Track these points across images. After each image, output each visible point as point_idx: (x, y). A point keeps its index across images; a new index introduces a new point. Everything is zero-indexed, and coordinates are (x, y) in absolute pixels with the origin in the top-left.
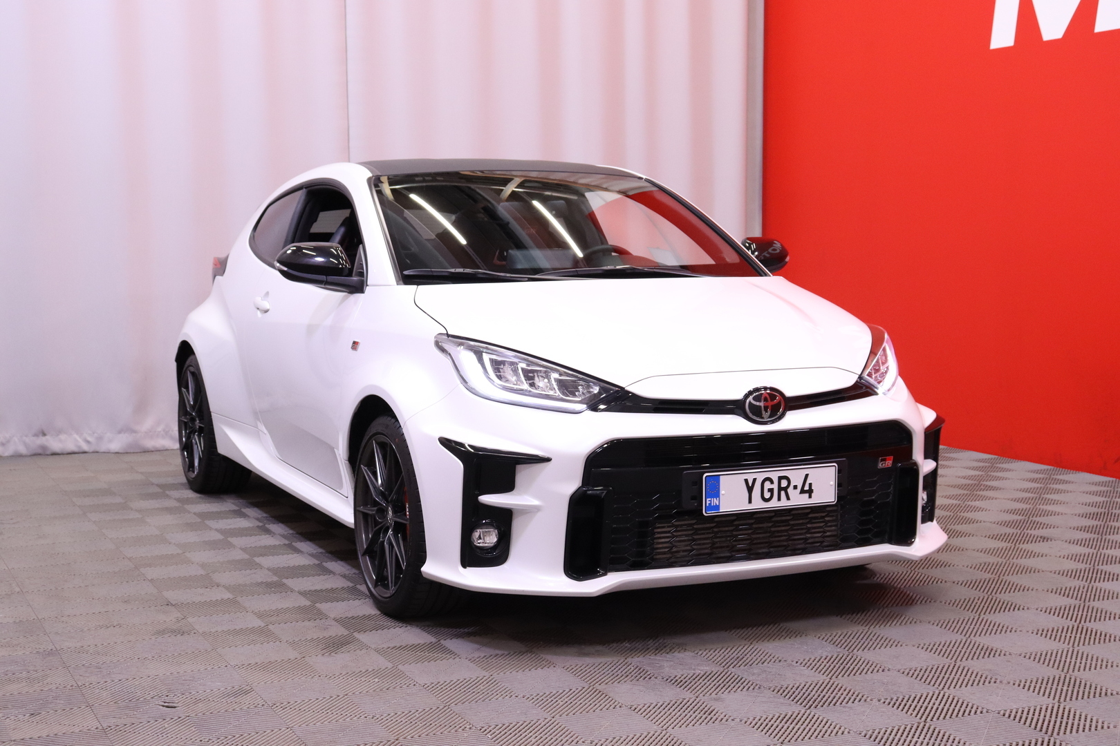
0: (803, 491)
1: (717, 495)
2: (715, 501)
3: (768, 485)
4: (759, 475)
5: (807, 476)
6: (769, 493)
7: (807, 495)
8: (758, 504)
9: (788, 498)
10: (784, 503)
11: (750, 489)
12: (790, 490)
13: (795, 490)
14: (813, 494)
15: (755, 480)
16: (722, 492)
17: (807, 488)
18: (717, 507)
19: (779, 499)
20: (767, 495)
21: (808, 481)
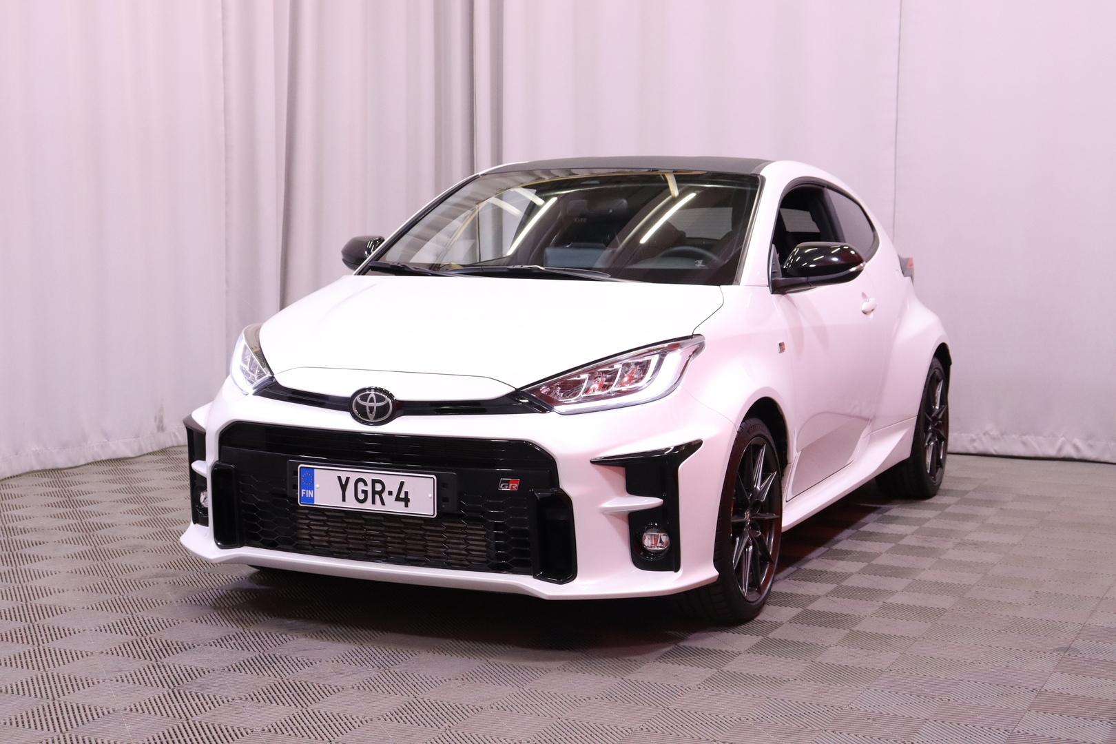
0: (398, 499)
1: (312, 487)
2: (310, 494)
3: (361, 486)
4: (353, 474)
5: (402, 483)
6: (363, 495)
7: (403, 503)
8: (351, 504)
9: (383, 503)
10: (378, 507)
11: (344, 488)
12: (385, 495)
13: (390, 496)
14: (409, 504)
15: (348, 479)
16: (317, 485)
17: (402, 496)
18: (312, 499)
19: (374, 502)
20: (361, 496)
21: (404, 490)
